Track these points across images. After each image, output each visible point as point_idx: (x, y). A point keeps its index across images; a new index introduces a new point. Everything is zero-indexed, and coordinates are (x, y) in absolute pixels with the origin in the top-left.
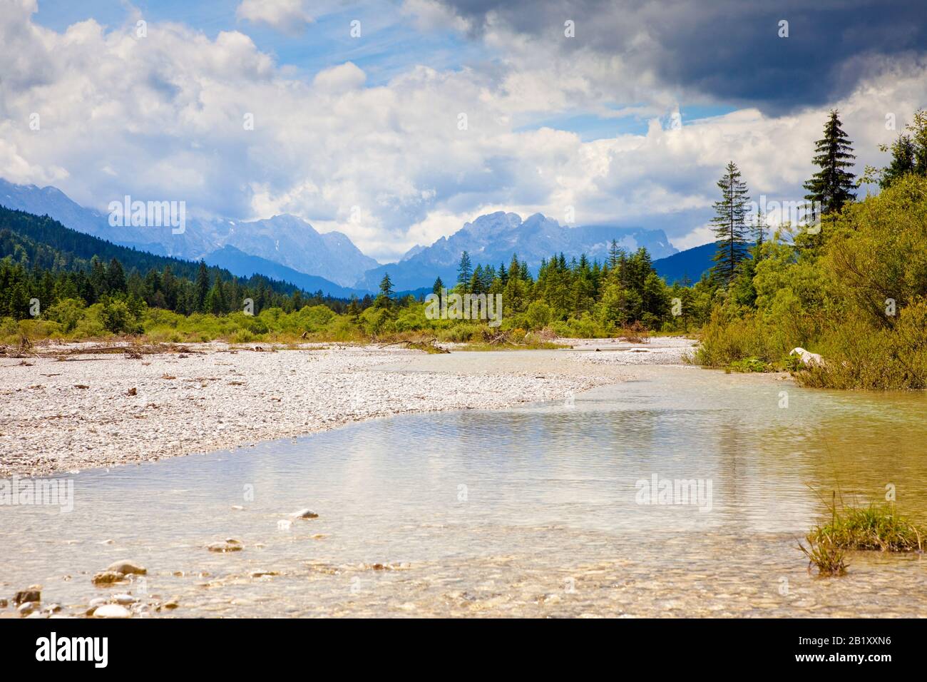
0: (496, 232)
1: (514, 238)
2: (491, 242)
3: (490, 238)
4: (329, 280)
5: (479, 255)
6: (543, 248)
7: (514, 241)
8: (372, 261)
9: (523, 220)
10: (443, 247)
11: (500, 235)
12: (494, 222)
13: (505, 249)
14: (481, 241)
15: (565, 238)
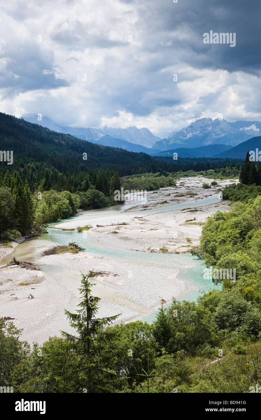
0: (203, 125)
1: (210, 128)
2: (201, 129)
3: (201, 128)
4: (143, 145)
5: (197, 134)
6: (221, 131)
7: (210, 129)
8: (158, 138)
9: (213, 120)
10: (184, 132)
11: (205, 127)
12: (202, 122)
13: (207, 132)
14: (198, 129)
15: (229, 127)
